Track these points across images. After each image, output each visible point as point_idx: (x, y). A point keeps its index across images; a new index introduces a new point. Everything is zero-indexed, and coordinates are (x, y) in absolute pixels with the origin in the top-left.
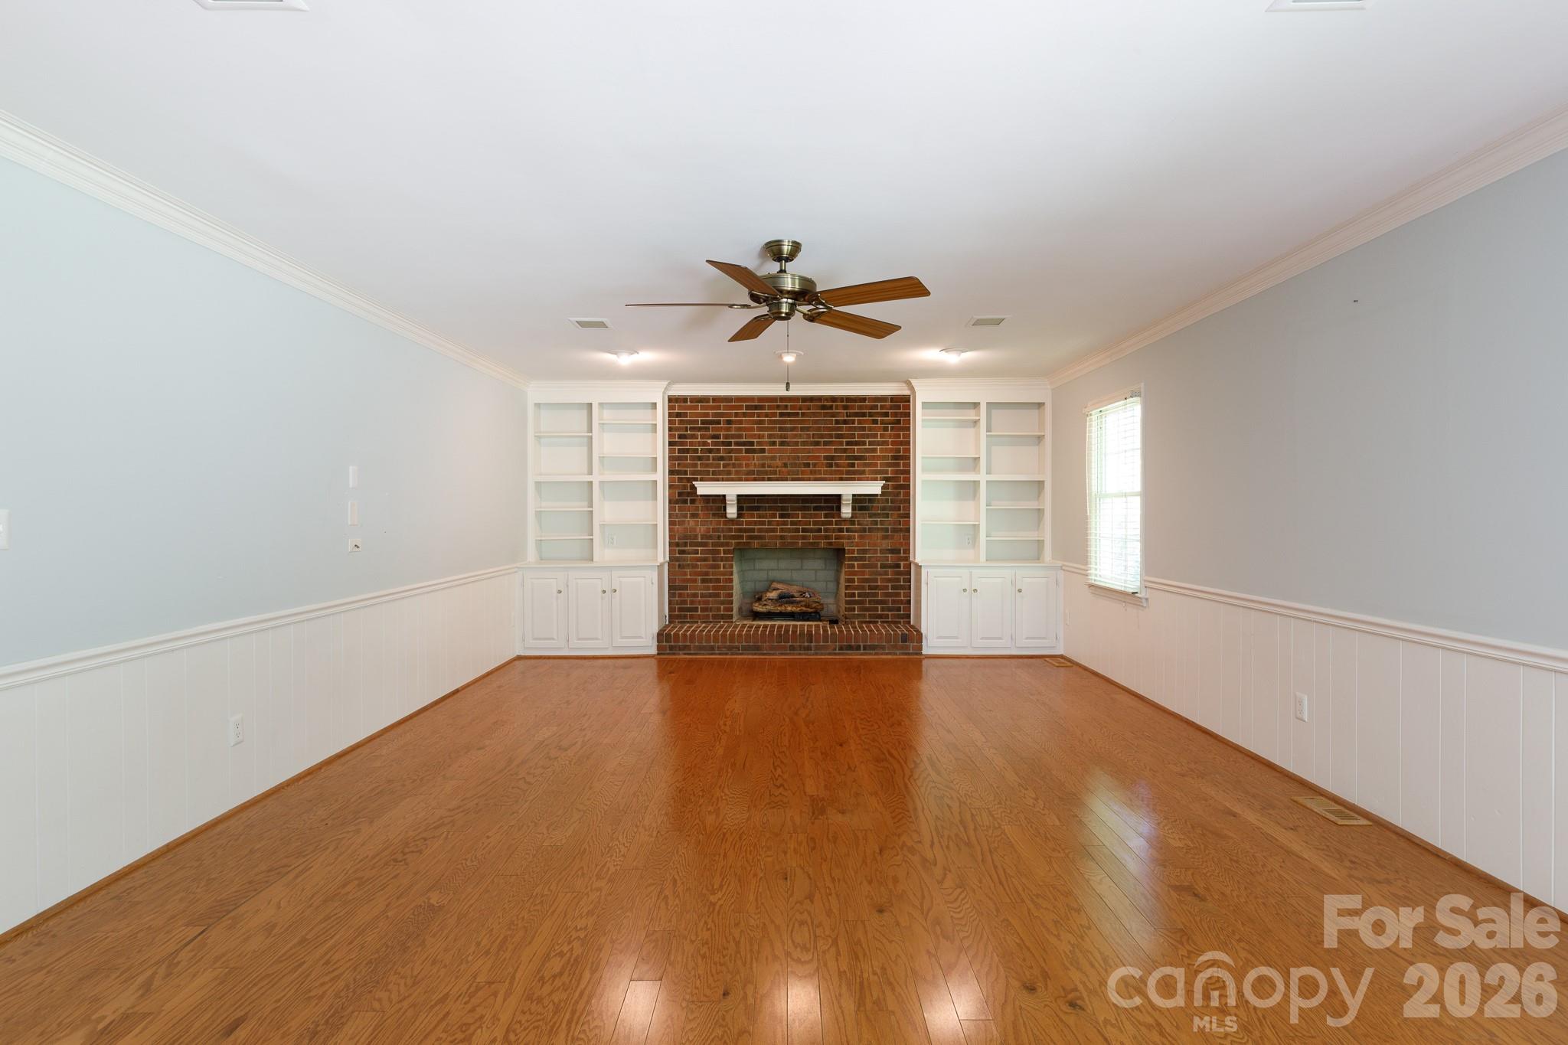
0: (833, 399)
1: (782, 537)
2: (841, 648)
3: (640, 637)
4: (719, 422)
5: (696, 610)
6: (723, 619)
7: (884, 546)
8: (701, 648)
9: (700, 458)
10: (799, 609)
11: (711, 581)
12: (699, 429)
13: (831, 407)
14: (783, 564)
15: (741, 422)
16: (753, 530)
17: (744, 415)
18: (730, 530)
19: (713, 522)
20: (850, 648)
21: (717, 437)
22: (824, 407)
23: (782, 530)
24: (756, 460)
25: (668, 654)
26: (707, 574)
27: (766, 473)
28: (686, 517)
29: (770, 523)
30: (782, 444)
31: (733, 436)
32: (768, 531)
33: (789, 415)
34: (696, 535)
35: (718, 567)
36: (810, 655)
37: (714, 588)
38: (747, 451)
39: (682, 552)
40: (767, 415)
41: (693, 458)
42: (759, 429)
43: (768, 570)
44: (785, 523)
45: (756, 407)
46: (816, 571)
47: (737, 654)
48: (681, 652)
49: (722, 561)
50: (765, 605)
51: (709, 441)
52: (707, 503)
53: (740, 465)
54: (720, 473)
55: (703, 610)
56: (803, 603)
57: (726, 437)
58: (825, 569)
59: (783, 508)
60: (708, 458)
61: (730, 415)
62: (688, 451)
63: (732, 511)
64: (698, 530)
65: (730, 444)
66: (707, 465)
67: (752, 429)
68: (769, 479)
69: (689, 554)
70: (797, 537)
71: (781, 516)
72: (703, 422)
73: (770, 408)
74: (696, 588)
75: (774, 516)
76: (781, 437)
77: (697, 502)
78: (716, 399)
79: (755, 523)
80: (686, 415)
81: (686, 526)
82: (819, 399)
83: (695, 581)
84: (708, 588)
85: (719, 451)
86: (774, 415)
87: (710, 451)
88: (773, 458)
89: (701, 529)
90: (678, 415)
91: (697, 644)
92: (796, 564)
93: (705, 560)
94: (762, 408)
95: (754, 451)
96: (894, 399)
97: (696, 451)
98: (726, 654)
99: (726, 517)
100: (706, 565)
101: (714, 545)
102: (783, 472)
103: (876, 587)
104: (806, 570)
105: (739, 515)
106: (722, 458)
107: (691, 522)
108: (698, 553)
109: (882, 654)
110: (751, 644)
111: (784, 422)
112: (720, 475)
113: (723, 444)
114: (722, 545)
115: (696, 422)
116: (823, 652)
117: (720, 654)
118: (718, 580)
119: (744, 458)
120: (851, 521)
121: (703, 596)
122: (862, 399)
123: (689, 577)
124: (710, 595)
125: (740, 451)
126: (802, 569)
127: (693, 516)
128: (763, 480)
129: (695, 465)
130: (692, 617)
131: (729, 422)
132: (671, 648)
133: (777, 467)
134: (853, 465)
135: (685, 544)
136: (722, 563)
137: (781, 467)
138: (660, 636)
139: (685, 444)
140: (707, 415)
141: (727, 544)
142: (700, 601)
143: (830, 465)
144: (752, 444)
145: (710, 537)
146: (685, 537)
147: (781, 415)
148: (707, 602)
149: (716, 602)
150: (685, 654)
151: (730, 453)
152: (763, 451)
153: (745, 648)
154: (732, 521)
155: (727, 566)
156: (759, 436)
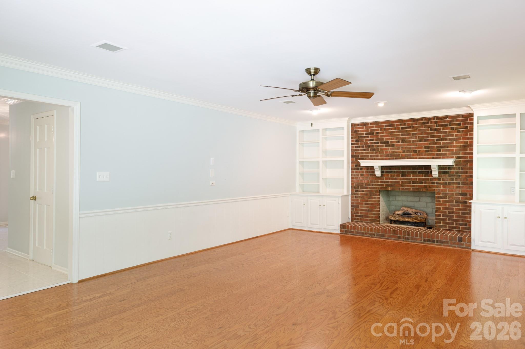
0: (429, 119)
1: (402, 186)
2: (424, 240)
3: (334, 226)
4: (373, 134)
5: (362, 216)
6: (374, 221)
7: (457, 191)
8: (358, 233)
9: (364, 150)
10: (411, 220)
11: (369, 204)
12: (364, 137)
13: (428, 123)
14: (410, 199)
15: (383, 133)
16: (388, 182)
17: (385, 129)
18: (378, 182)
19: (370, 178)
20: (429, 241)
21: (372, 140)
22: (424, 123)
23: (402, 182)
24: (390, 150)
25: (344, 234)
26: (367, 201)
27: (395, 156)
28: (358, 175)
29: (396, 179)
30: (402, 142)
31: (380, 139)
32: (395, 182)
33: (406, 128)
34: (363, 184)
35: (372, 198)
36: (408, 242)
37: (371, 207)
38: (386, 146)
39: (357, 191)
40: (395, 129)
41: (361, 150)
42: (392, 136)
43: (402, 201)
44: (404, 179)
45: (390, 126)
46: (427, 202)
49: (374, 195)
50: (395, 217)
51: (369, 142)
52: (368, 170)
53: (383, 153)
54: (373, 156)
55: (365, 217)
56: (414, 218)
57: (376, 140)
58: (432, 202)
59: (403, 172)
60: (368, 150)
61: (378, 130)
62: (359, 147)
63: (378, 173)
64: (364, 182)
65: (378, 143)
66: (368, 153)
67: (388, 136)
68: (396, 159)
69: (359, 192)
71: (402, 176)
72: (366, 134)
73: (397, 125)
74: (363, 207)
75: (399, 176)
76: (402, 138)
77: (363, 169)
78: (372, 123)
79: (389, 179)
80: (359, 131)
81: (359, 179)
82: (421, 119)
83: (362, 204)
84: (368, 207)
85: (373, 146)
86: (399, 128)
87: (369, 146)
88: (398, 149)
89: (365, 181)
90: (355, 131)
91: (356, 231)
92: (416, 199)
93: (367, 195)
94: (393, 126)
95: (389, 146)
96: (463, 116)
97: (363, 147)
99: (375, 176)
100: (367, 197)
101: (370, 188)
102: (403, 155)
103: (453, 213)
104: (422, 202)
105: (382, 175)
106: (374, 150)
107: (360, 178)
108: (363, 192)
110: (380, 233)
111: (404, 131)
112: (373, 157)
113: (375, 143)
114: (374, 188)
115: (363, 134)
117: (366, 236)
118: (372, 204)
119: (385, 149)
120: (439, 179)
121: (365, 210)
122: (445, 117)
123: (360, 202)
124: (369, 210)
125: (383, 146)
126: (419, 201)
127: (361, 175)
128: (393, 159)
129: (362, 153)
130: (361, 219)
131: (378, 133)
132: (346, 231)
133: (400, 153)
134: (440, 151)
135: (358, 188)
136: (374, 196)
137: (402, 153)
138: (343, 226)
139: (359, 144)
140: (368, 131)
141: (376, 188)
142: (364, 213)
143: (428, 151)
144: (388, 142)
145: (369, 185)
146: (358, 184)
147: (402, 128)
148: (367, 214)
149: (371, 214)
150: (351, 235)
151: (378, 147)
152: (393, 145)
153: (377, 235)
154: (378, 178)
155: (376, 198)
156: (392, 139)
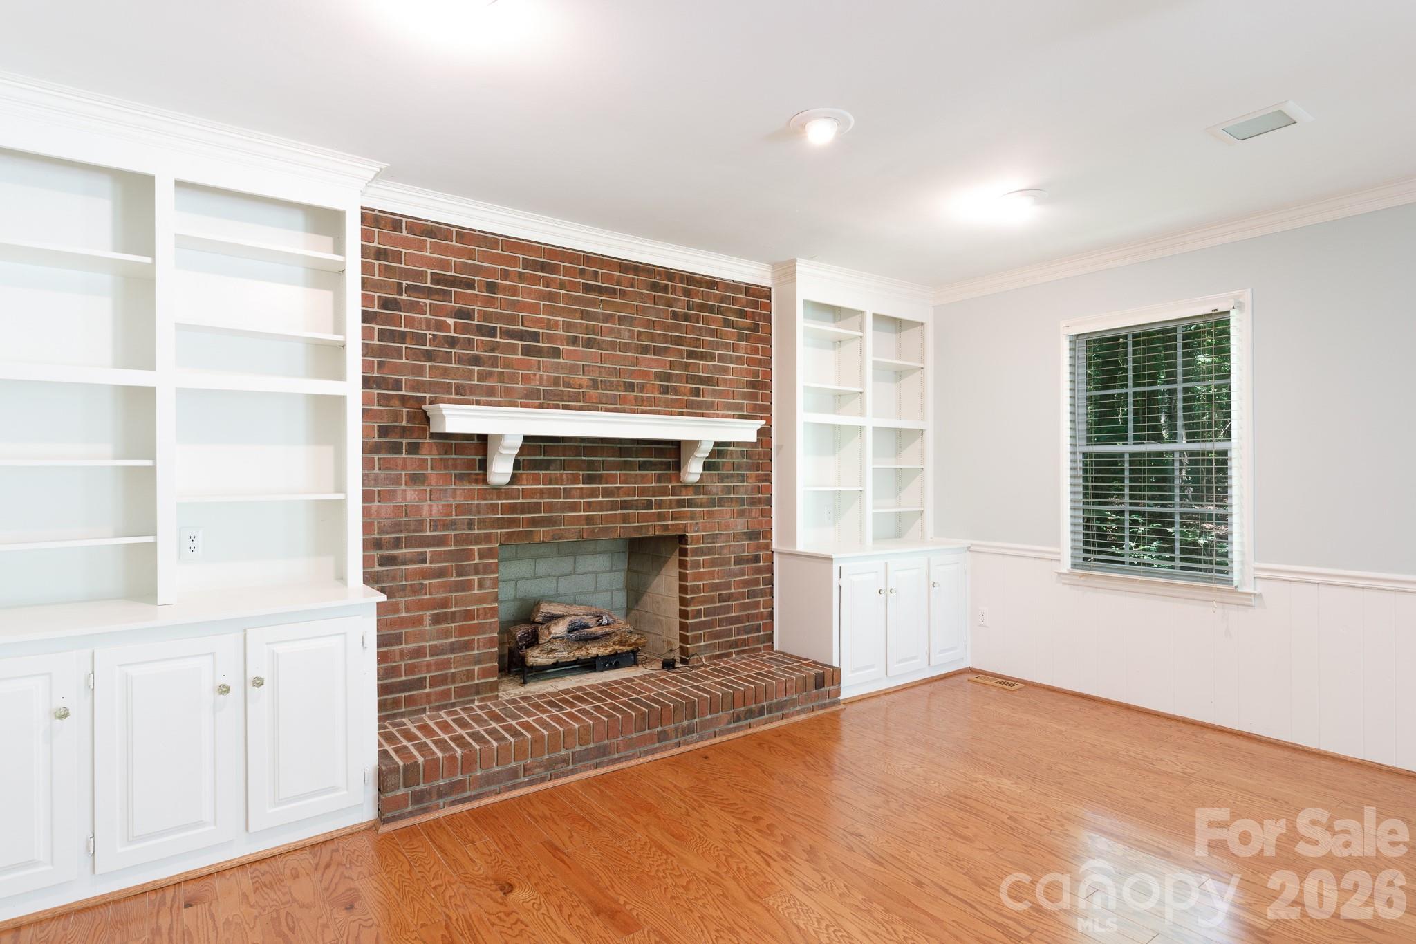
0: (669, 274)
1: (589, 520)
2: (737, 718)
3: (334, 789)
4: (470, 285)
5: (420, 683)
6: (478, 693)
7: (739, 527)
8: (489, 780)
9: (429, 356)
11: (453, 617)
12: (429, 293)
13: (665, 289)
15: (514, 291)
16: (536, 508)
17: (521, 277)
18: (493, 508)
19: (460, 493)
20: (750, 714)
21: (467, 315)
22: (654, 287)
23: (589, 506)
24: (541, 372)
25: (411, 814)
26: (445, 603)
27: (561, 396)
28: (397, 480)
29: (567, 493)
30: (589, 343)
31: (500, 318)
32: (564, 507)
33: (600, 290)
34: (421, 522)
35: (467, 586)
36: (692, 743)
37: (462, 631)
38: (527, 351)
39: (385, 561)
40: (562, 285)
41: (414, 354)
42: (548, 309)
44: (593, 493)
45: (543, 267)
46: (596, 573)
47: (564, 775)
48: (441, 802)
49: (477, 573)
50: (552, 651)
51: (450, 321)
52: (446, 453)
53: (512, 378)
54: (473, 390)
55: (435, 682)
57: (486, 316)
58: (611, 571)
59: (591, 465)
60: (447, 357)
61: (492, 272)
62: (402, 337)
63: (501, 470)
64: (425, 512)
65: (491, 332)
66: (446, 372)
67: (533, 308)
68: (565, 407)
69: (404, 563)
70: (613, 519)
71: (589, 479)
72: (437, 279)
73: (567, 272)
74: (421, 636)
75: (575, 480)
76: (587, 329)
77: (425, 450)
78: (464, 235)
79: (542, 493)
80: (398, 257)
81: (399, 501)
82: (649, 270)
83: (419, 621)
84: (447, 634)
85: (469, 344)
86: (574, 286)
87: (452, 342)
88: (573, 369)
89: (432, 509)
90: (380, 254)
91: (479, 773)
92: (566, 564)
93: (441, 573)
94: (553, 269)
95: (539, 352)
96: (750, 290)
97: (421, 339)
98: (543, 780)
99: (485, 481)
100: (443, 585)
101: (458, 540)
102: (590, 397)
103: (729, 597)
104: (582, 574)
105: (514, 479)
106: (476, 360)
107: (410, 494)
108: (424, 561)
109: (793, 715)
111: (592, 303)
112: (471, 394)
113: (480, 330)
114: (477, 540)
115: (421, 276)
116: (712, 730)
117: (530, 783)
118: (468, 615)
119: (521, 364)
120: (696, 488)
121: (435, 651)
122: (711, 283)
123: (404, 614)
124: (453, 648)
125: (513, 349)
126: (574, 573)
127: (415, 479)
128: (557, 407)
129: (419, 370)
130: (410, 701)
131: (491, 287)
132: (418, 798)
133: (581, 387)
134: (697, 392)
135: (397, 543)
136: (476, 578)
137: (588, 387)
138: (384, 779)
139: (396, 321)
140: (445, 265)
141: (488, 538)
142: (429, 665)
143: (665, 390)
144: (535, 337)
145: (452, 525)
146: (396, 527)
147: (587, 288)
148: (445, 664)
149: (465, 661)
150: (453, 803)
151: (493, 350)
152: (556, 353)
154: (498, 489)
155: (488, 583)
156: (549, 324)
